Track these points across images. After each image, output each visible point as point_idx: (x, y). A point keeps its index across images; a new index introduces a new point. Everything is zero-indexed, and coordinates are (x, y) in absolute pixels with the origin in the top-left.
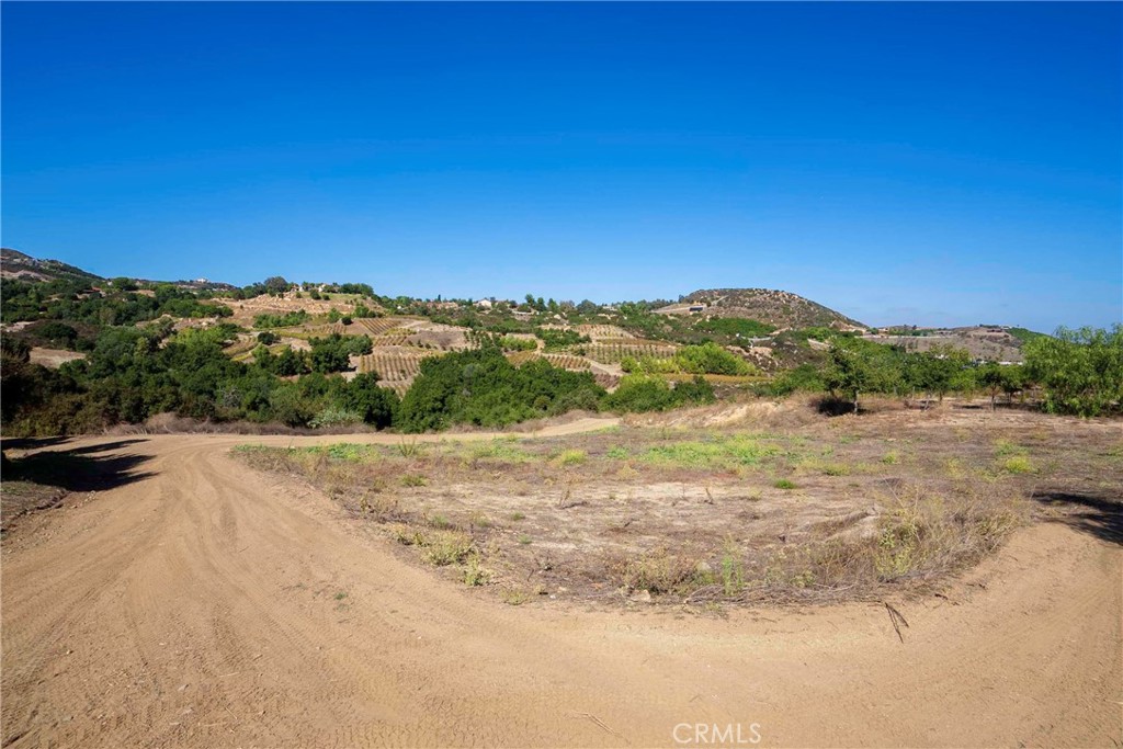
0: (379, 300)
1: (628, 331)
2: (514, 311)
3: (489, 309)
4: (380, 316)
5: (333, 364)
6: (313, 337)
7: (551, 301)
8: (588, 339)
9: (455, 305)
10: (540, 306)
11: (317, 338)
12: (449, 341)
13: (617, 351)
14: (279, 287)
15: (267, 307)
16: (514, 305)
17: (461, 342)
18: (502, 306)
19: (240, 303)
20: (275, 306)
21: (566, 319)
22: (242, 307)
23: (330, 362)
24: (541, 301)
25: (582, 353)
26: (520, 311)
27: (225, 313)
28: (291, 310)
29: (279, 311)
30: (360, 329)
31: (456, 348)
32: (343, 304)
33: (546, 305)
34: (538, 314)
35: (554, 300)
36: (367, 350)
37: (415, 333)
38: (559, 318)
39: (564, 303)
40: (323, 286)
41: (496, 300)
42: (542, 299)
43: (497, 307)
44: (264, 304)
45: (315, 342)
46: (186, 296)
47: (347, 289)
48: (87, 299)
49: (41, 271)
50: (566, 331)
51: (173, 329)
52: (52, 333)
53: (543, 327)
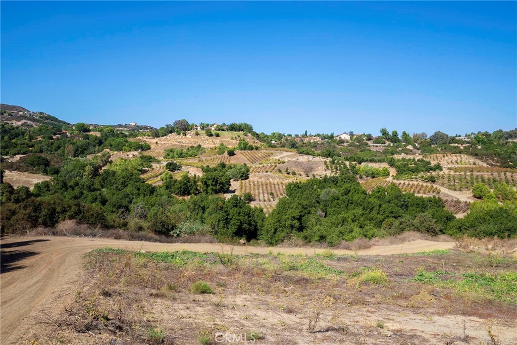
0: (257, 136)
1: (481, 159)
2: (370, 143)
3: (347, 142)
4: (257, 148)
5: (218, 187)
6: (205, 166)
7: (404, 134)
8: (438, 167)
9: (318, 139)
10: (394, 138)
11: (208, 166)
12: (311, 169)
13: (469, 178)
14: (183, 128)
15: (174, 143)
16: (369, 138)
17: (322, 169)
18: (359, 139)
19: (156, 140)
20: (179, 142)
21: (418, 149)
22: (157, 143)
23: (216, 185)
24: (395, 134)
25: (432, 180)
26: (375, 143)
27: (145, 147)
28: (191, 145)
29: (182, 145)
30: (241, 159)
31: (317, 175)
32: (230, 140)
33: (400, 137)
34: (392, 145)
35: (407, 133)
36: (244, 176)
37: (284, 163)
38: (412, 148)
39: (417, 135)
40: (215, 126)
41: (354, 134)
42: (396, 131)
43: (355, 140)
44: (173, 140)
45: (206, 170)
46: (120, 136)
47: (233, 128)
48: (58, 139)
49: (34, 120)
50: (418, 160)
51: (110, 160)
52: (35, 163)
53: (396, 157)
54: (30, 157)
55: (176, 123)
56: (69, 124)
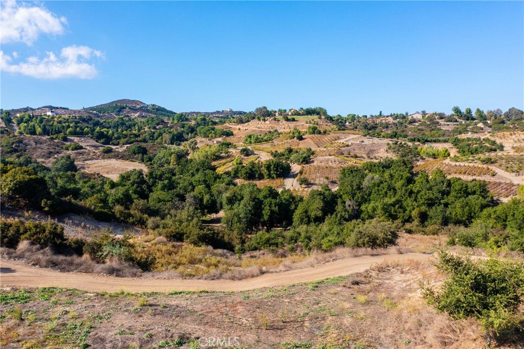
0: (331, 119)
2: (442, 122)
3: (419, 121)
4: (326, 132)
6: (274, 151)
7: (478, 110)
8: (500, 147)
9: (391, 120)
10: (468, 117)
11: (277, 151)
12: (372, 151)
14: (265, 114)
15: (254, 129)
16: (442, 117)
17: (383, 150)
18: (431, 119)
19: (240, 126)
20: (259, 128)
21: (490, 127)
22: (239, 129)
24: (469, 111)
25: (489, 161)
26: (447, 122)
27: (229, 134)
28: (268, 130)
29: (261, 131)
30: (309, 143)
31: (379, 157)
32: (303, 124)
33: (474, 114)
34: (463, 123)
35: (481, 110)
36: (306, 160)
37: (348, 146)
38: (483, 126)
39: (491, 112)
40: (292, 111)
41: (427, 113)
42: (470, 109)
43: (427, 119)
44: (253, 126)
45: (275, 155)
46: (210, 123)
47: (309, 112)
48: (160, 129)
49: (148, 111)
50: (483, 139)
51: (196, 146)
52: (136, 151)
53: (463, 136)
54: (134, 146)
55: (257, 110)
56: (175, 113)
